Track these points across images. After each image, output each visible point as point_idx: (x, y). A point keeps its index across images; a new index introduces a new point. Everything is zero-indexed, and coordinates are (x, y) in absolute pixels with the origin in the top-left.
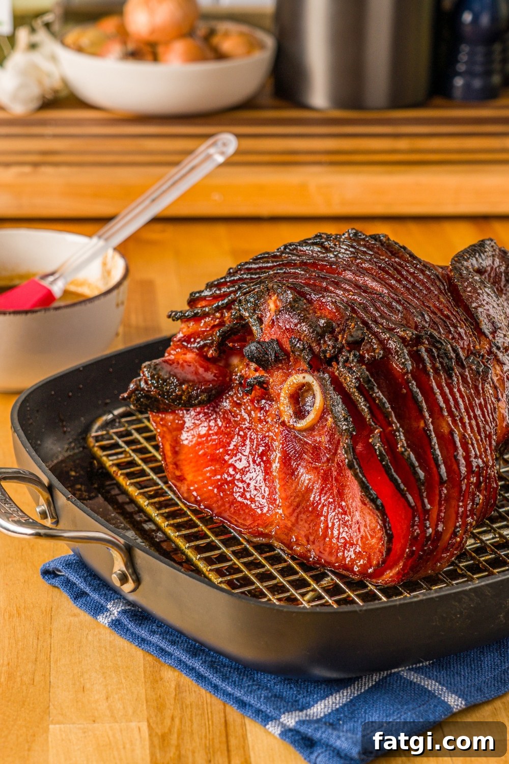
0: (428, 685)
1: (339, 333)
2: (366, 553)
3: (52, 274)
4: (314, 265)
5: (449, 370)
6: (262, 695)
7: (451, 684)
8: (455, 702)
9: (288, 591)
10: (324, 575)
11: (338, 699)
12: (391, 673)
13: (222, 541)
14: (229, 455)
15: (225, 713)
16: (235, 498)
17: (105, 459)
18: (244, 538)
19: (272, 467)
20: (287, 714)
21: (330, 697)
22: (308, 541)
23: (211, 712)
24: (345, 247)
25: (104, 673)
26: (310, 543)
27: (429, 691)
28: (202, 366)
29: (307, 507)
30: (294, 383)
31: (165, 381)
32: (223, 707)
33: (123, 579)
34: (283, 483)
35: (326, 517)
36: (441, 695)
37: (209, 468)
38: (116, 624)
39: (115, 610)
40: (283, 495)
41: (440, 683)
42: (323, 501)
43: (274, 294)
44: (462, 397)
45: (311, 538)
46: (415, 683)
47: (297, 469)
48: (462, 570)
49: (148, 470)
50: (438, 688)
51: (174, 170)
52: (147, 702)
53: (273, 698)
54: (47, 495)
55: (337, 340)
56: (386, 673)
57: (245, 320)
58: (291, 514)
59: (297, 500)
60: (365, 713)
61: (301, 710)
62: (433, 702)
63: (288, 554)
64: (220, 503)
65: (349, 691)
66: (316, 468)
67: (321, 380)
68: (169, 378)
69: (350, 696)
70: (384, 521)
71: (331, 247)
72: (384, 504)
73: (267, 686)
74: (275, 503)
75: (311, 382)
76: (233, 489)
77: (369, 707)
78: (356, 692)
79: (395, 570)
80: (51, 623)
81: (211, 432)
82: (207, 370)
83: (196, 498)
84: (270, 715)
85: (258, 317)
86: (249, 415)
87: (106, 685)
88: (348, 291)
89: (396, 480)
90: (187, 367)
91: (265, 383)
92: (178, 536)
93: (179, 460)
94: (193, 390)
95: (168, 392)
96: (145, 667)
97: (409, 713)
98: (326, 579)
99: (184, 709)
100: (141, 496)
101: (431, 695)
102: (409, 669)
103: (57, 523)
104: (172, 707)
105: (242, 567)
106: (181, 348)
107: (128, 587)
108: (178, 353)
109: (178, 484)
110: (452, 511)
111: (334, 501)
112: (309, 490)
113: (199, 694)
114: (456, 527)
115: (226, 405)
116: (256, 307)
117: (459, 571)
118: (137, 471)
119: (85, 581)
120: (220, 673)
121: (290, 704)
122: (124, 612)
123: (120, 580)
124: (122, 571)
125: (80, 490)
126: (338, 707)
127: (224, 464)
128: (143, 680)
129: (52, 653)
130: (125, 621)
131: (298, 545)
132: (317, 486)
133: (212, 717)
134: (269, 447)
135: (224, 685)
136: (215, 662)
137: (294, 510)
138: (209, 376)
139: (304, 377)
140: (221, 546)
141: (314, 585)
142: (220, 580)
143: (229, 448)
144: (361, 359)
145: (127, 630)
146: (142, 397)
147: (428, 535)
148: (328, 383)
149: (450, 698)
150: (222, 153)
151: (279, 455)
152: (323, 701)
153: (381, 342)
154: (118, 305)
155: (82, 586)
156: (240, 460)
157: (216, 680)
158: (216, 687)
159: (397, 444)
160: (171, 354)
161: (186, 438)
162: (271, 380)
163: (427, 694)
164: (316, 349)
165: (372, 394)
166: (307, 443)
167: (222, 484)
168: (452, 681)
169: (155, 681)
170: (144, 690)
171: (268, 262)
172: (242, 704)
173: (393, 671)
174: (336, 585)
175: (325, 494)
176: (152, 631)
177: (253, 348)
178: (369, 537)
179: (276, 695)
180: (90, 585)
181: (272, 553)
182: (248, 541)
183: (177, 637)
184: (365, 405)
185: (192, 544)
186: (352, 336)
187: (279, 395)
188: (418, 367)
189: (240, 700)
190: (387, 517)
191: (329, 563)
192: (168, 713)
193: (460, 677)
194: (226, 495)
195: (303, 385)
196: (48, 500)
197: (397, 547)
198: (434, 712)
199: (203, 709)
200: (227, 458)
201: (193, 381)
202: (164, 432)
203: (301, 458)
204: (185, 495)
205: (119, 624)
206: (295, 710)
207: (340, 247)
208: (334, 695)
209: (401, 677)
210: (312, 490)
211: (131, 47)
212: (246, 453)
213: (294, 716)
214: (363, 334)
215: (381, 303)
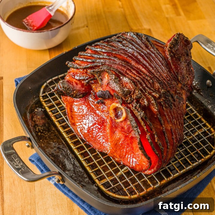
1: (132, 95)
22: (120, 157)
29: (119, 145)
30: (115, 106)
31: (68, 89)
34: (111, 136)
38: (56, 185)
40: (111, 141)
43: (107, 73)
47: (115, 131)
59: (116, 142)
66: (123, 134)
67: (126, 110)
75: (121, 108)
85: (100, 78)
93: (73, 116)
94: (78, 93)
95: (69, 93)
111: (129, 144)
112: (120, 139)
116: (100, 75)
131: (117, 158)
140: (89, 153)
146: (59, 92)
148: (129, 112)
153: (147, 99)
159: (155, 139)
162: (106, 102)
164: (124, 99)
165: (147, 122)
177: (100, 93)
184: (144, 125)
186: (137, 96)
187: (109, 108)
201: (78, 90)
202: (67, 104)
214: (141, 95)
215: (147, 80)
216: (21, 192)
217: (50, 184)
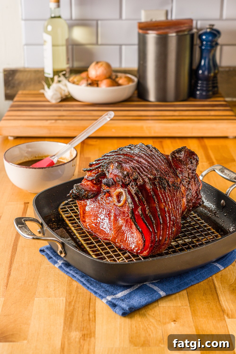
0: (155, 288)
1: (130, 176)
2: (137, 245)
3: (54, 156)
4: (126, 155)
5: (165, 188)
6: (102, 290)
7: (162, 288)
8: (162, 293)
9: (113, 257)
10: (126, 253)
11: (126, 292)
12: (144, 284)
13: (95, 242)
14: (99, 214)
15: (90, 295)
16: (100, 228)
17: (63, 215)
18: (102, 241)
19: (111, 218)
20: (109, 296)
21: (124, 291)
22: (121, 242)
23: (86, 295)
24: (137, 149)
25: (54, 282)
26: (122, 242)
27: (155, 290)
28: (92, 186)
29: (121, 231)
30: (117, 192)
31: (80, 190)
32: (90, 294)
33: (61, 252)
34: (114, 223)
35: (127, 234)
36: (158, 291)
37: (93, 218)
38: (60, 267)
39: (60, 262)
40: (114, 227)
41: (159, 288)
42: (126, 229)
43: (112, 164)
44: (169, 197)
45: (122, 241)
46: (150, 287)
47: (119, 219)
48: (170, 252)
49: (76, 219)
50: (158, 289)
51: (96, 121)
52: (66, 292)
53: (105, 291)
54: (41, 226)
55: (130, 178)
56: (142, 284)
57: (104, 171)
58: (116, 233)
59: (118, 229)
60: (134, 296)
61: (114, 295)
62: (156, 293)
63: (115, 246)
64: (95, 229)
65: (130, 289)
66: (124, 219)
67: (125, 191)
68: (82, 190)
69: (130, 291)
70: (142, 236)
71: (133, 149)
72: (142, 230)
73: (104, 288)
74: (112, 230)
75: (122, 191)
76: (99, 225)
77: (135, 295)
78: (132, 290)
79: (147, 251)
80: (40, 267)
81: (94, 207)
82: (93, 187)
83: (88, 227)
84: (104, 296)
85: (108, 171)
86: (105, 202)
87: (55, 286)
88: (135, 163)
89: (146, 222)
90: (87, 186)
91: (109, 192)
92: (82, 239)
93: (85, 216)
94: (89, 193)
95: (81, 194)
96: (68, 281)
97: (147, 297)
98: (126, 254)
99: (78, 294)
100: (72, 227)
101: (155, 291)
102: (150, 283)
103: (44, 235)
104: (74, 293)
105: (100, 250)
106: (86, 180)
107: (63, 255)
108: (85, 181)
109: (83, 223)
110: (165, 233)
111: (129, 229)
112: (122, 226)
113: (83, 289)
114: (166, 238)
115: (99, 198)
116: (107, 168)
117: (169, 252)
118: (72, 219)
119: (52, 253)
120: (90, 283)
121: (111, 293)
122: (63, 263)
123: (60, 253)
124: (61, 250)
125: (55, 225)
126: (125, 294)
127: (97, 217)
128: (66, 285)
129: (39, 276)
130: (63, 266)
131: (118, 243)
132: (124, 224)
133: (86, 297)
134: (110, 212)
135: (91, 287)
136: (89, 280)
137: (117, 232)
138: (94, 189)
139: (120, 190)
140: (95, 243)
141: (122, 256)
142: (93, 253)
143: (99, 212)
144: (137, 185)
145: (64, 269)
146: (74, 195)
147: (156, 240)
148: (127, 192)
149: (161, 292)
150: (109, 117)
151: (113, 214)
152: (121, 292)
153: (143, 179)
154: (73, 166)
155: (51, 255)
156: (102, 216)
157: (88, 285)
158: (88, 287)
159: (146, 211)
160: (83, 182)
161: (87, 209)
162: (111, 191)
163: (154, 291)
164: (124, 181)
165: (139, 196)
166: (121, 211)
167: (96, 223)
168: (163, 287)
169: (70, 285)
170: (66, 288)
171: (113, 153)
172: (96, 293)
173: (144, 283)
174: (129, 256)
175: (127, 227)
176: (70, 270)
177: (105, 181)
178: (139, 241)
179: (106, 290)
180: (53, 255)
181: (111, 245)
182: (103, 242)
183: (79, 272)
184: (137, 199)
185: (86, 242)
186: (134, 177)
187: (113, 195)
188: (154, 187)
189: (95, 291)
190: (143, 234)
191: (127, 249)
192: (72, 295)
193: (166, 286)
194: (97, 227)
195: (120, 192)
196: (41, 227)
197: (147, 244)
198: (155, 297)
199: (84, 294)
200: (98, 215)
201: (89, 191)
202: (81, 207)
203: (120, 215)
204: (85, 227)
205: (61, 267)
206: (112, 295)
207: (136, 149)
208: (125, 291)
209: (147, 285)
210: (123, 226)
211: (90, 82)
212: (104, 214)
213: (111, 297)
214: (138, 176)
215: (145, 167)
216: (27, 271)
217: (55, 267)
